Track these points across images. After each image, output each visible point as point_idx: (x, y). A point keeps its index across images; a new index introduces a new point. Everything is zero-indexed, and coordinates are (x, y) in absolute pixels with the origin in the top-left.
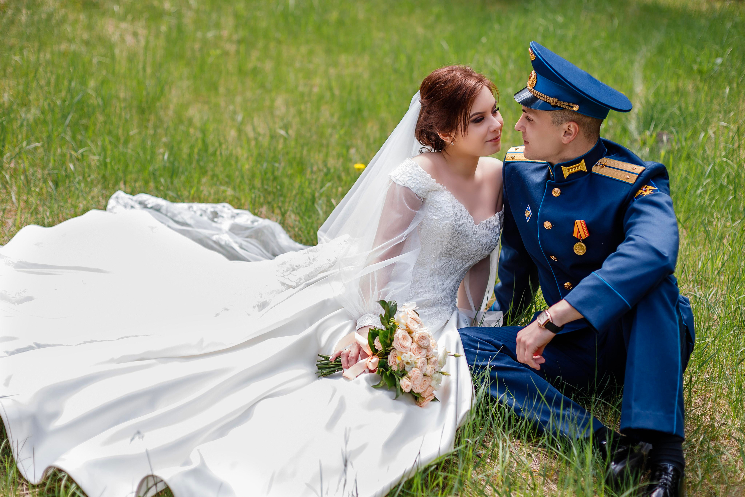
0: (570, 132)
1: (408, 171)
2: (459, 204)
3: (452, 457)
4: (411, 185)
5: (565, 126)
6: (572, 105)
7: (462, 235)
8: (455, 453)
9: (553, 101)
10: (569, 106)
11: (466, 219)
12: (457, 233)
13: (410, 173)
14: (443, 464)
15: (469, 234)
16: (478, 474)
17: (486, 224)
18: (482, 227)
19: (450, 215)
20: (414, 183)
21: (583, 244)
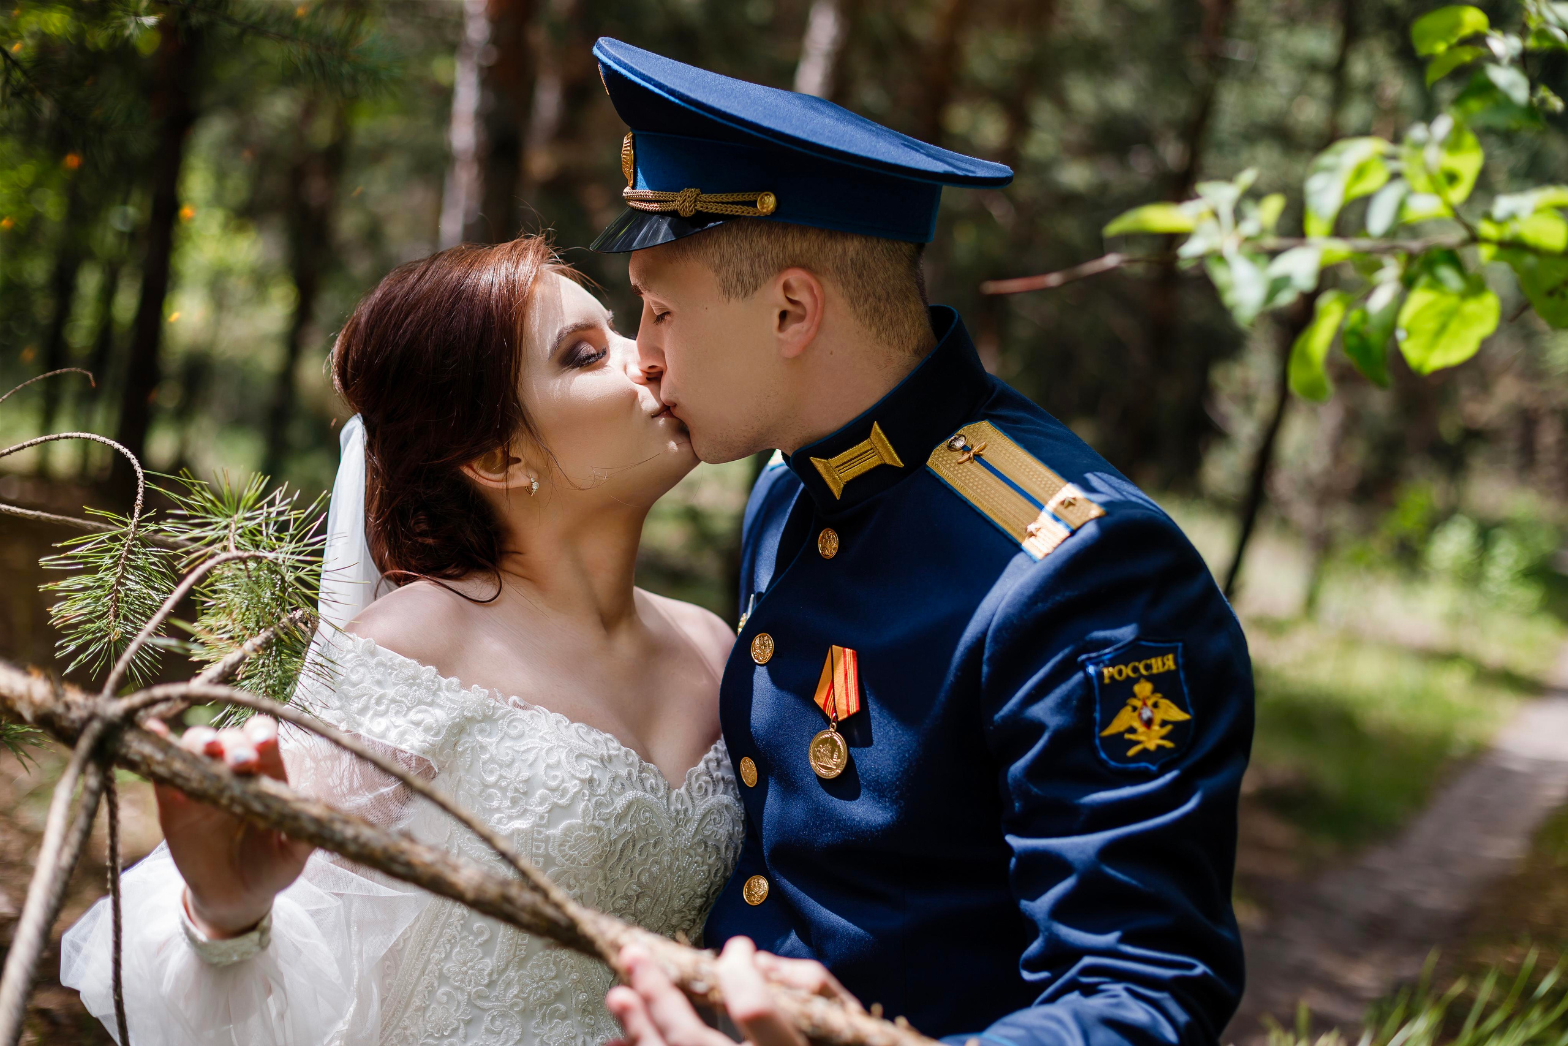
0: (797, 309)
6: (749, 196)
9: (682, 202)
10: (742, 203)
11: (637, 785)
12: (620, 846)
15: (660, 833)
17: (708, 773)
18: (700, 787)
21: (838, 738)
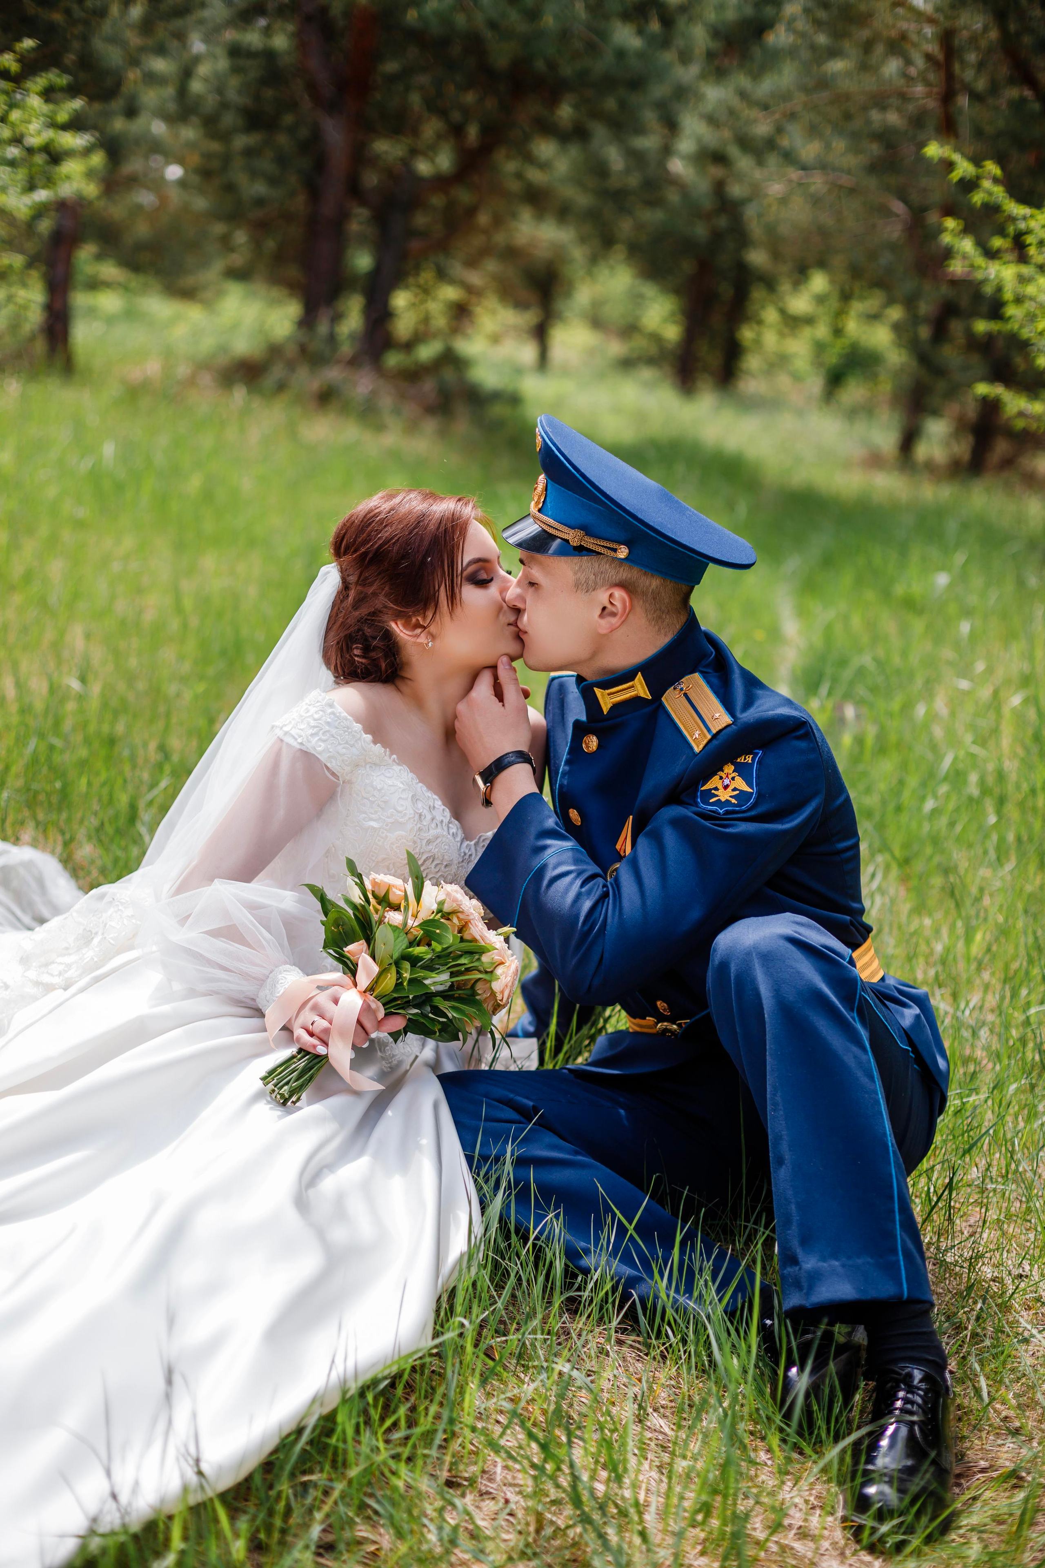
0: (614, 609)
1: (312, 716)
2: (429, 794)
3: (428, 1360)
4: (319, 747)
5: (602, 597)
6: (614, 546)
7: (435, 862)
8: (435, 1351)
9: (574, 537)
10: (609, 548)
11: (445, 828)
12: (424, 857)
13: (315, 720)
14: (406, 1376)
15: (451, 861)
16: (489, 1395)
19: (407, 818)
20: (324, 741)
